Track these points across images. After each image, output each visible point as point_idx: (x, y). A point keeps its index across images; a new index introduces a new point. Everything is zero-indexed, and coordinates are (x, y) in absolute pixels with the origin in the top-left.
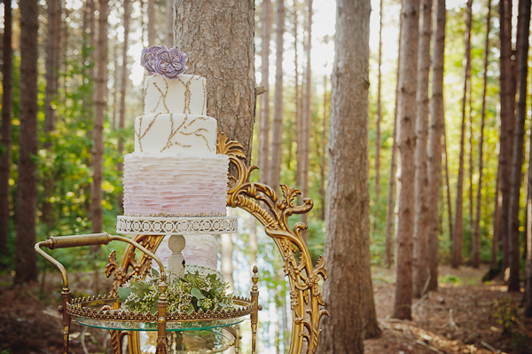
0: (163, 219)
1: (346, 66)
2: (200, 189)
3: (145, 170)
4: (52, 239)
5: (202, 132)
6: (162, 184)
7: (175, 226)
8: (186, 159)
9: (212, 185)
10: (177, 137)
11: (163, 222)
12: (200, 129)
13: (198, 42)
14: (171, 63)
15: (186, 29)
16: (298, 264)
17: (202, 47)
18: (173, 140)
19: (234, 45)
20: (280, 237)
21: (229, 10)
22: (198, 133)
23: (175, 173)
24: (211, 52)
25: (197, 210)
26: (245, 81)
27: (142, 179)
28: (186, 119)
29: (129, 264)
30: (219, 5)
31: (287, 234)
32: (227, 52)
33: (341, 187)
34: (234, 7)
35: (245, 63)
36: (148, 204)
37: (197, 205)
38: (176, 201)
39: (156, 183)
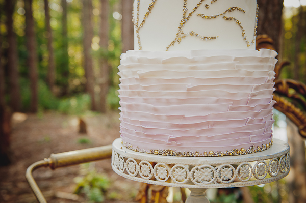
2: (232, 109)
3: (142, 79)
5: (235, 14)
6: (168, 102)
7: (190, 174)
8: (208, 60)
9: (253, 101)
10: (193, 24)
11: (170, 166)
12: (232, 9)
18: (186, 29)
22: (228, 15)
23: (190, 85)
25: (228, 146)
27: (139, 93)
36: (147, 133)
37: (227, 136)
38: (193, 132)
39: (158, 101)
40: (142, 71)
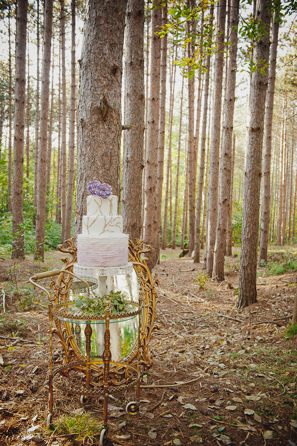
0: (103, 268)
1: (132, 157)
3: (93, 244)
4: (36, 275)
5: (119, 224)
6: (102, 251)
8: (113, 239)
10: (108, 228)
11: (103, 270)
13: (93, 166)
14: (104, 191)
15: (87, 159)
16: (145, 278)
17: (96, 169)
18: (106, 229)
19: (112, 168)
20: (136, 265)
21: (110, 151)
22: (117, 225)
23: (109, 246)
24: (101, 172)
26: (116, 186)
27: (91, 248)
28: (112, 218)
29: (62, 281)
30: (105, 148)
31: (140, 263)
32: (108, 172)
33: (129, 220)
34: (112, 149)
35: (116, 177)
36: (94, 261)
38: (109, 260)
39: (98, 251)
40: (93, 242)
